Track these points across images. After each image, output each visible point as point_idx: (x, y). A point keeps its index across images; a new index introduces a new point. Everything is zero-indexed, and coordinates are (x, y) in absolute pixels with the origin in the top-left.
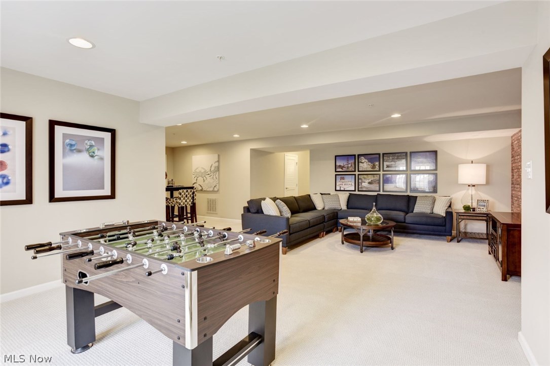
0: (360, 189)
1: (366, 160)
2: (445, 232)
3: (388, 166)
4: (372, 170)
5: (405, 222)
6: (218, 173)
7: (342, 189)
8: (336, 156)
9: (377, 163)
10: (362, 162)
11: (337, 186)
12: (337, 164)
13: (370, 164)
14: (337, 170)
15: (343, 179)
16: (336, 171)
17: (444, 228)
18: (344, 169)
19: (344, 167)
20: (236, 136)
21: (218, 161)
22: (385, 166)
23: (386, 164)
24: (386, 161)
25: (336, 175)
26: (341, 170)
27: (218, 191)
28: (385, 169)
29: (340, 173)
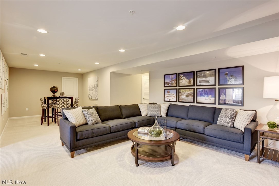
0: (180, 101)
1: (184, 77)
2: (243, 150)
3: (200, 82)
4: (188, 85)
5: (204, 134)
6: (97, 88)
7: (168, 100)
8: (164, 75)
9: (192, 80)
10: (182, 79)
11: (165, 98)
12: (165, 81)
13: (187, 80)
14: (166, 86)
15: (168, 92)
16: (164, 87)
17: (242, 144)
18: (170, 85)
19: (169, 83)
20: (97, 63)
21: (98, 81)
22: (198, 82)
23: (199, 80)
24: (199, 78)
25: (164, 89)
26: (168, 85)
27: (97, 99)
28: (198, 84)
29: (167, 88)
